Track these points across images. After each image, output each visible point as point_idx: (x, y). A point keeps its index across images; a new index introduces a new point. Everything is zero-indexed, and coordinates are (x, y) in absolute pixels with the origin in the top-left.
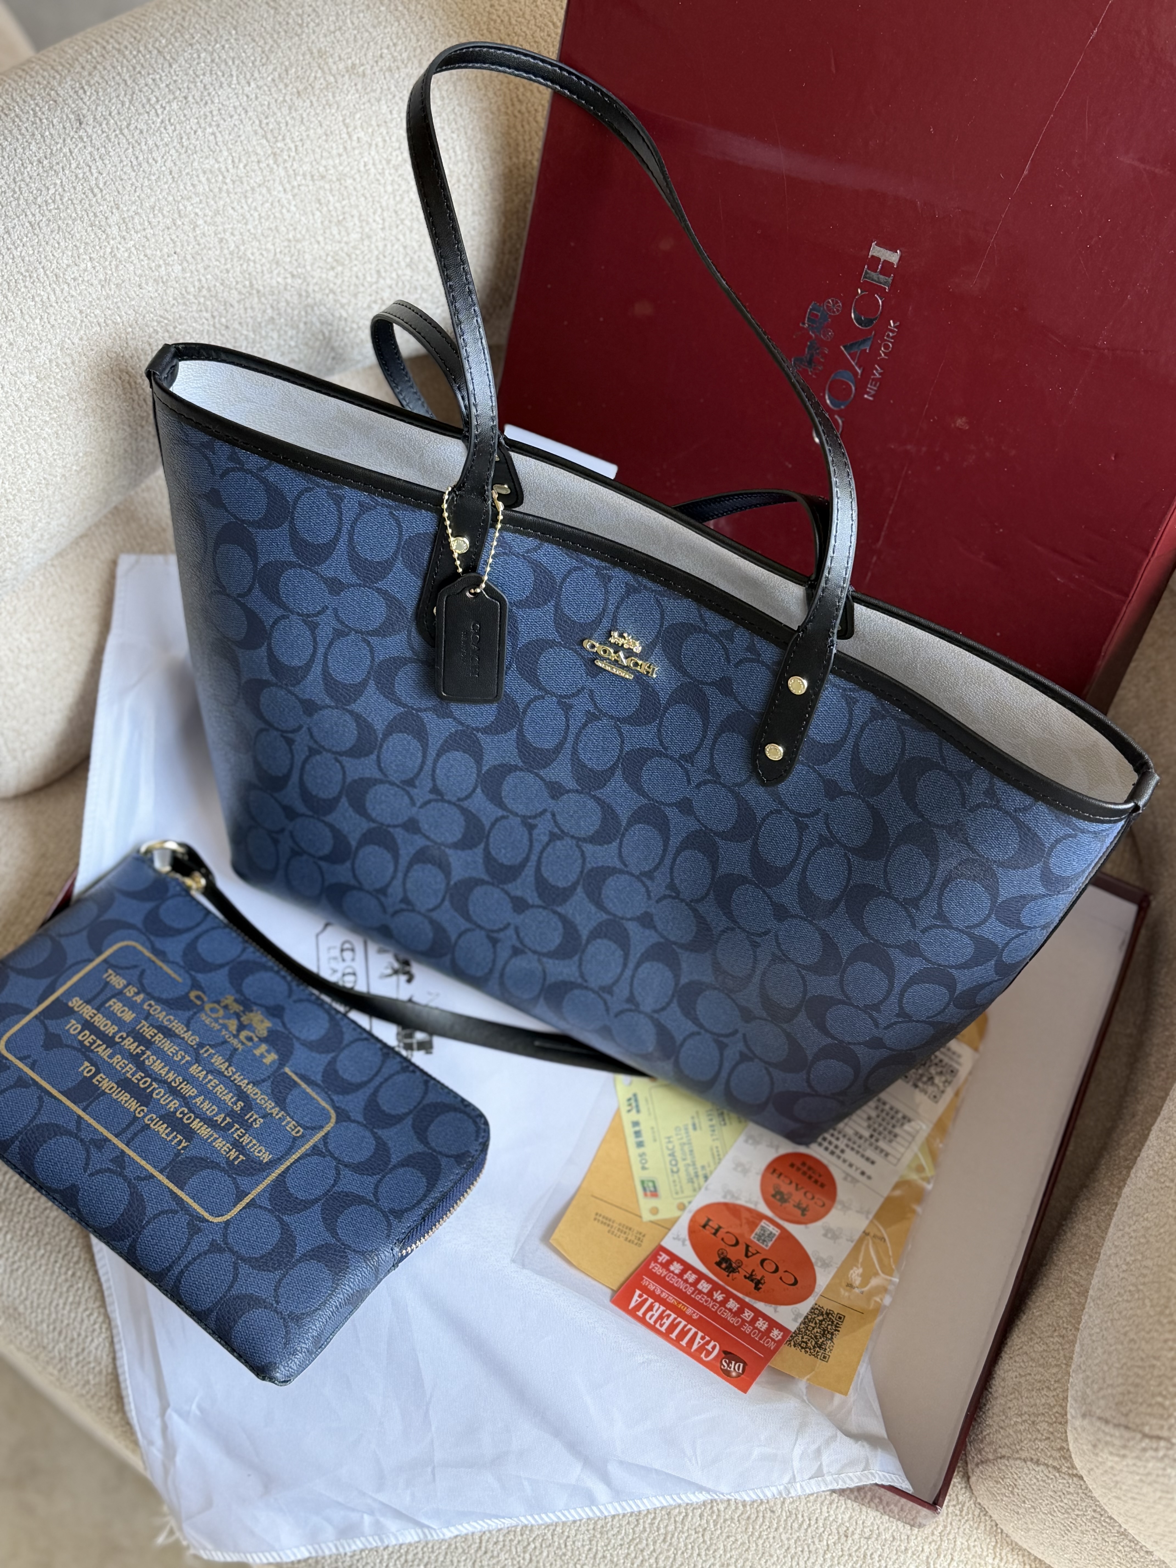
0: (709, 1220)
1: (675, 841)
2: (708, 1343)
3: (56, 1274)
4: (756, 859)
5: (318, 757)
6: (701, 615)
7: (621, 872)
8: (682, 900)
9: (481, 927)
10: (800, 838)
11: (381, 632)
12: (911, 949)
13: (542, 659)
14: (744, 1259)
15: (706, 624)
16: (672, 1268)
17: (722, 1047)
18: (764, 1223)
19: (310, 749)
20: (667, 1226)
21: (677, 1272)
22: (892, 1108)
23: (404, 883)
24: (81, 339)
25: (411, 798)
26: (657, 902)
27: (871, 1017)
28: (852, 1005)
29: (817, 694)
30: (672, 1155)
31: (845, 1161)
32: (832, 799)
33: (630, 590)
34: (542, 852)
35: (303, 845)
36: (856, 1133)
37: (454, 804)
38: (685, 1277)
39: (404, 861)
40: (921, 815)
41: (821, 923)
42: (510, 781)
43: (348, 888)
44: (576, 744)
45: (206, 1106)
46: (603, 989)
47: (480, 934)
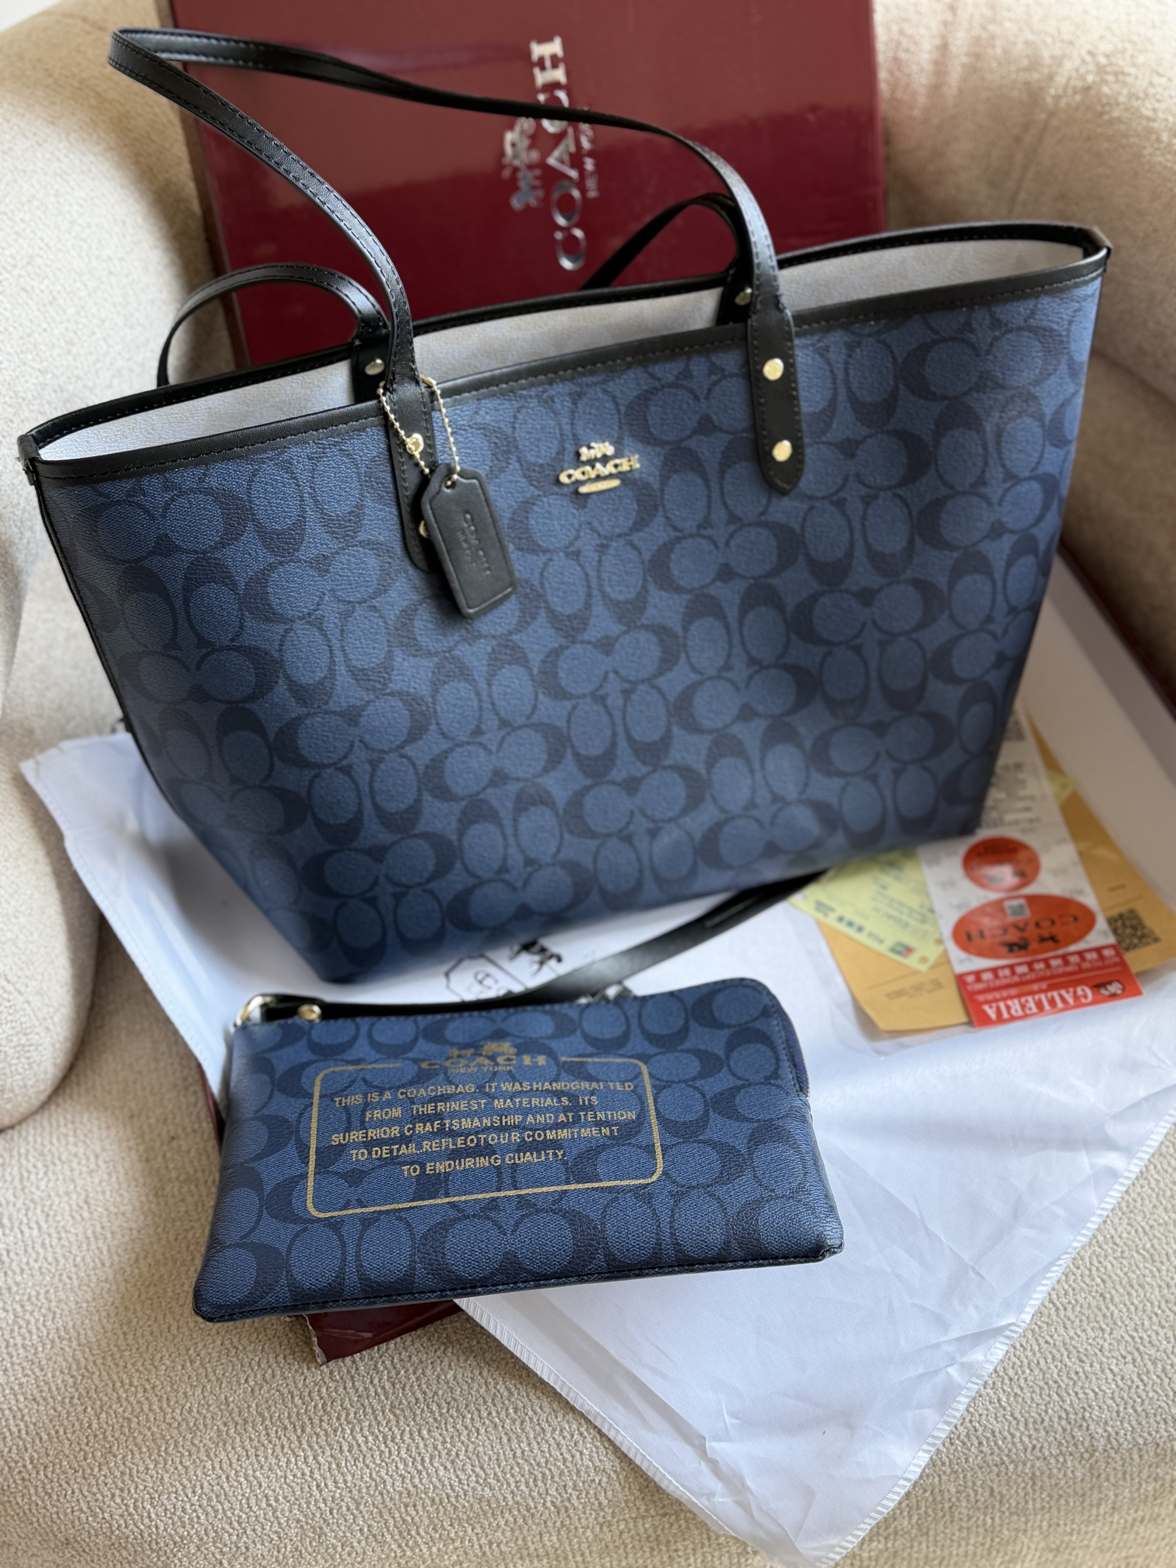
0: (968, 934)
1: (732, 614)
2: (1076, 991)
3: (499, 1425)
4: (817, 568)
5: (382, 766)
6: (651, 374)
7: (701, 682)
8: (768, 667)
9: (609, 835)
10: (845, 515)
11: (382, 590)
12: (997, 531)
13: (532, 522)
14: (1024, 934)
15: (659, 379)
16: (985, 978)
17: (873, 779)
18: (1007, 903)
19: (371, 763)
20: (945, 960)
21: (991, 977)
23: (518, 845)
25: (485, 748)
26: (747, 686)
27: (989, 632)
28: (970, 632)
29: (794, 366)
31: (1010, 824)
32: (853, 456)
33: (576, 397)
34: (624, 718)
35: (404, 880)
37: (526, 726)
38: (1001, 975)
39: (508, 822)
40: (944, 398)
41: (909, 574)
42: (563, 665)
43: (469, 891)
44: (601, 586)
45: (540, 1118)
46: (746, 808)
47: (612, 843)
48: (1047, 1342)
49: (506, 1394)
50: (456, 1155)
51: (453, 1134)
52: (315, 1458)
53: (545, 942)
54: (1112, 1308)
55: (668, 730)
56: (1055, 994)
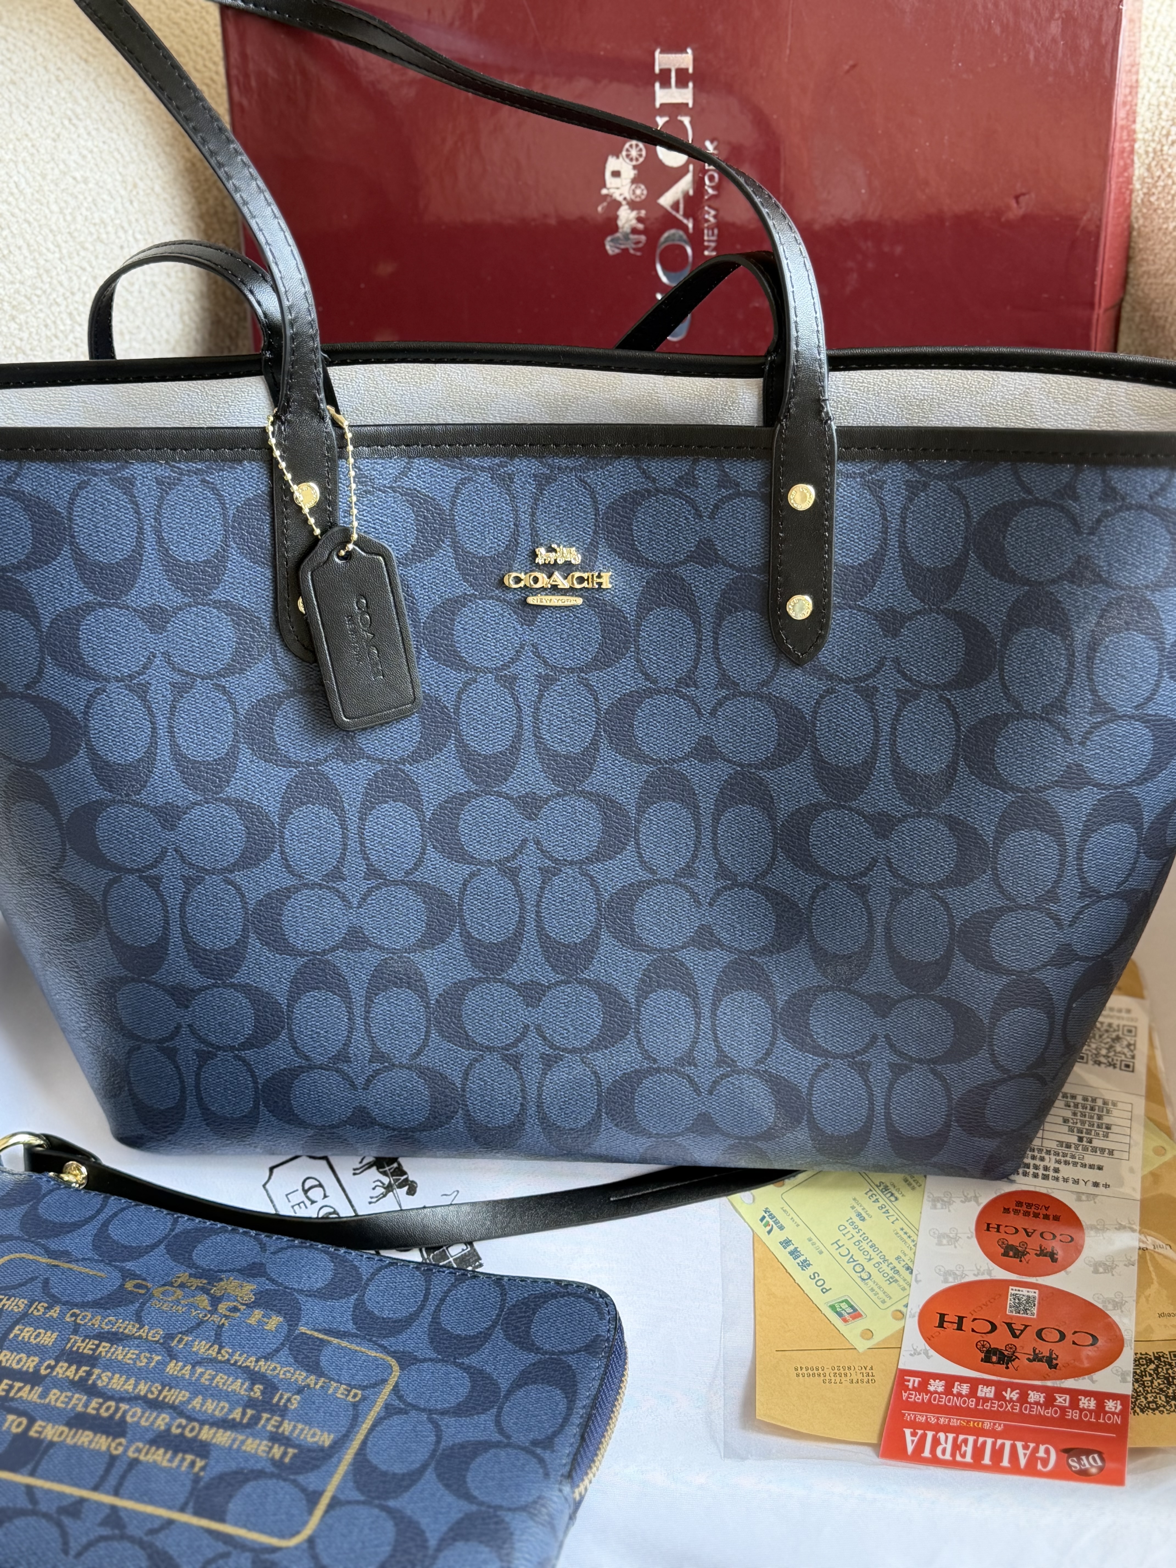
0: (942, 1316)
1: (707, 806)
2: (1036, 1450)
4: (824, 771)
5: (200, 888)
6: (644, 472)
7: (650, 884)
8: (743, 885)
9: (490, 1049)
10: (872, 710)
11: (236, 667)
12: (1074, 778)
13: (457, 626)
14: (1014, 1341)
15: (654, 481)
16: (931, 1388)
17: (863, 1069)
18: (1012, 1290)
19: (186, 880)
20: (895, 1344)
21: (940, 1389)
22: (1085, 1099)
23: (368, 1031)
25: (343, 898)
26: (711, 905)
27: (1049, 914)
28: (1020, 907)
29: (830, 498)
30: (851, 1259)
31: (1066, 1180)
32: (896, 634)
33: (543, 482)
34: (538, 905)
35: (212, 1038)
36: (1061, 1143)
37: (403, 882)
38: (955, 1391)
39: (359, 999)
40: (1025, 581)
41: (943, 808)
42: (467, 817)
43: (292, 1074)
44: (536, 728)
45: (210, 1406)
46: (680, 1061)
47: (493, 1060)
51: (93, 1391)
55: (595, 935)
56: (1008, 1444)
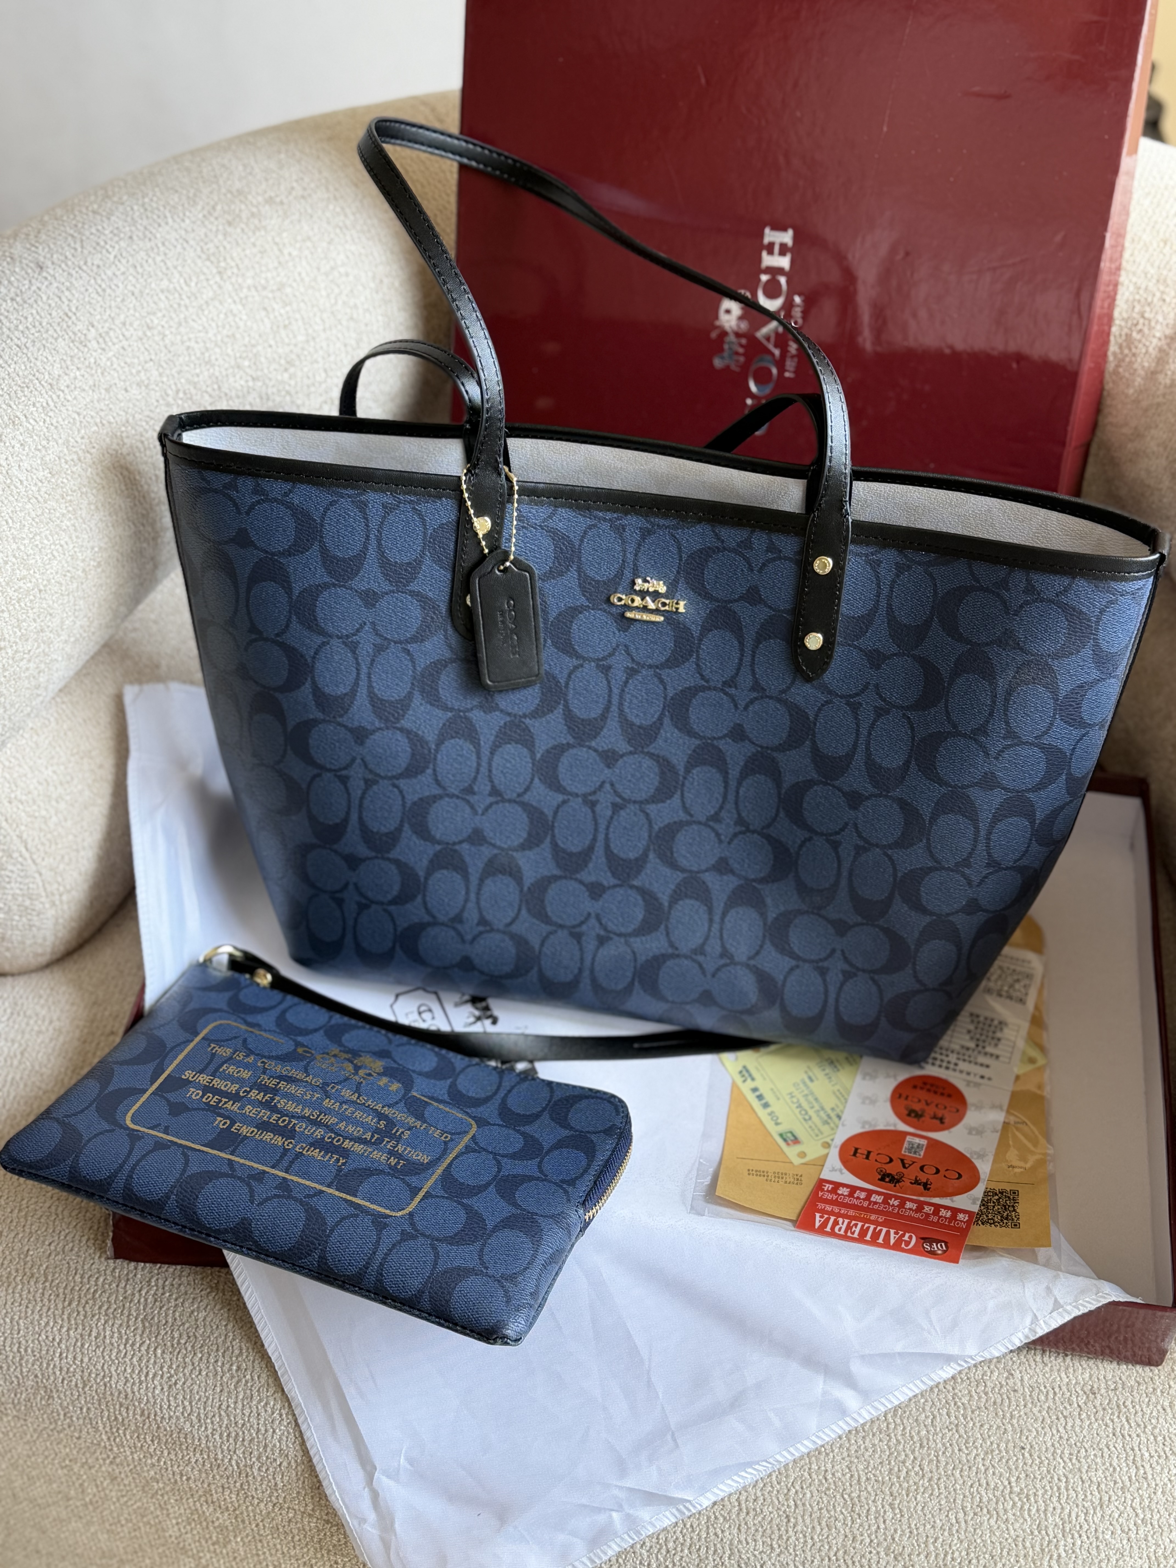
0: (857, 1149)
1: (734, 773)
2: (903, 1235)
3: (220, 1373)
4: (818, 757)
5: (375, 787)
6: (716, 535)
7: (689, 823)
8: (753, 832)
9: (561, 927)
10: (856, 718)
11: (419, 638)
12: (989, 782)
13: (575, 627)
14: (904, 1170)
15: (723, 541)
16: (840, 1192)
17: (823, 972)
18: (908, 1138)
19: (366, 781)
20: (820, 1162)
21: (846, 1193)
22: (986, 1019)
23: (478, 903)
24: (83, 438)
25: (472, 807)
26: (729, 843)
27: (963, 875)
28: (944, 868)
29: (843, 569)
30: (799, 1106)
31: (961, 1072)
32: (878, 667)
33: (646, 533)
34: (608, 828)
35: (370, 894)
36: (963, 1047)
37: (515, 802)
38: (856, 1195)
39: (474, 880)
40: (969, 642)
41: (897, 793)
42: (565, 761)
43: (422, 927)
44: (621, 704)
45: (351, 1129)
46: (695, 951)
47: (562, 934)
48: (716, 1534)
49: (237, 1352)
50: (264, 1126)
51: (274, 1109)
52: (68, 1331)
53: (493, 1003)
54: (791, 1533)
55: (645, 855)
56: (885, 1230)
